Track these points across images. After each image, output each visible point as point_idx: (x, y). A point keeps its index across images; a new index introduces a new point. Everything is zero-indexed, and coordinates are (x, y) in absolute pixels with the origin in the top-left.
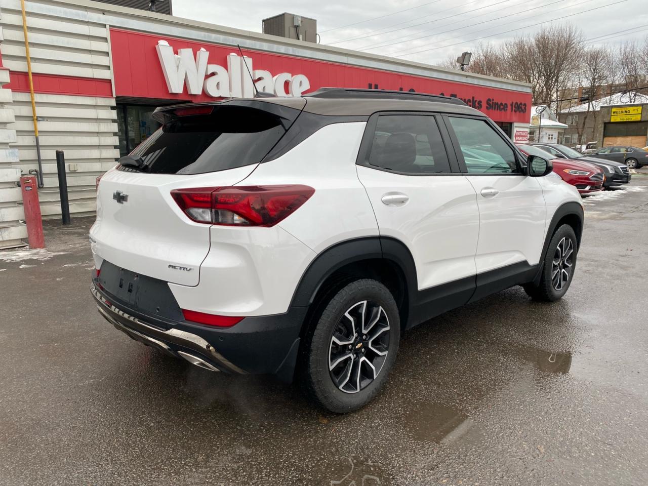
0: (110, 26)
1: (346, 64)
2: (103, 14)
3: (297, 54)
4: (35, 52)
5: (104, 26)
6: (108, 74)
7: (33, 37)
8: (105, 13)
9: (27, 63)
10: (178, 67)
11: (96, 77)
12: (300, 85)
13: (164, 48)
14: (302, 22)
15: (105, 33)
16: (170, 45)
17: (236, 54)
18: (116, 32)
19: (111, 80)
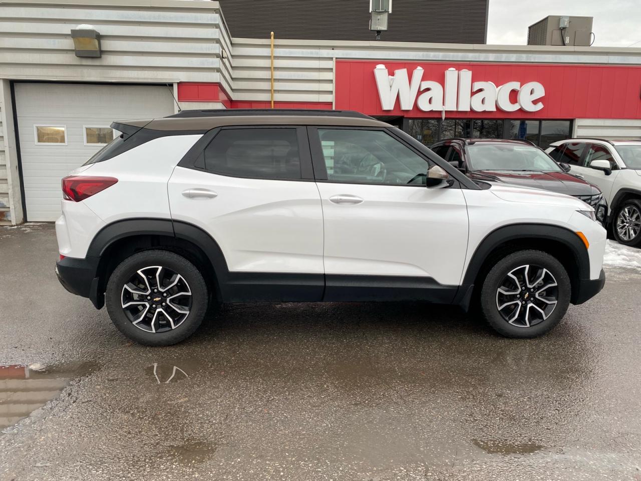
0: (336, 58)
1: (606, 64)
2: (333, 49)
3: (532, 61)
4: (278, 86)
5: (331, 59)
6: (330, 98)
7: (278, 75)
8: (334, 48)
9: (271, 94)
10: (391, 87)
11: (320, 101)
12: (531, 94)
13: (380, 71)
14: (570, 22)
15: (332, 64)
16: (386, 68)
17: (454, 69)
18: (340, 62)
19: (332, 103)
